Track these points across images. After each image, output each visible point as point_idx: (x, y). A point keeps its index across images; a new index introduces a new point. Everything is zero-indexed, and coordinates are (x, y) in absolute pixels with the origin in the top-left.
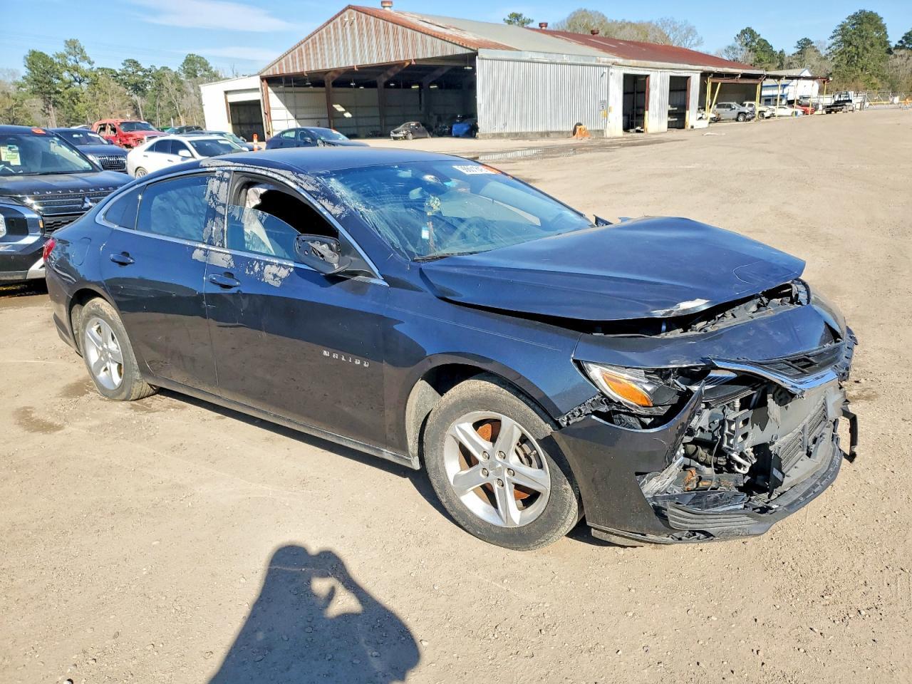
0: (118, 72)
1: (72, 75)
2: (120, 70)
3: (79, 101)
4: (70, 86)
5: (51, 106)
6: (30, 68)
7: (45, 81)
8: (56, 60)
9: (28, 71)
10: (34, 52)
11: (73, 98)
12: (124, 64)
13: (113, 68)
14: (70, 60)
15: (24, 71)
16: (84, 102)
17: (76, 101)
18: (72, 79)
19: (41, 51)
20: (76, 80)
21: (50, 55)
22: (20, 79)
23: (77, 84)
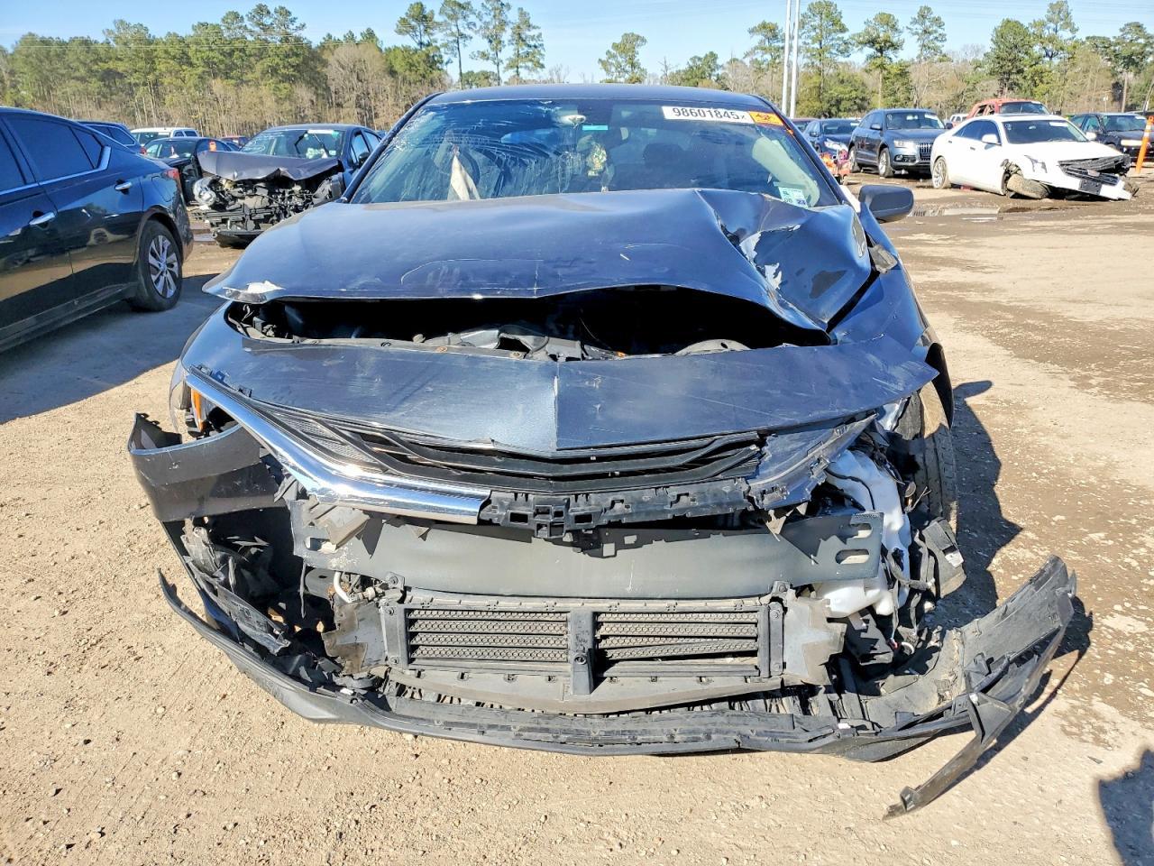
0: (1112, 40)
1: (1044, 48)
2: (1115, 37)
3: (1041, 81)
4: (1037, 63)
5: (1006, 90)
6: (996, 43)
7: (1010, 58)
8: (1031, 30)
9: (994, 46)
10: (1009, 21)
11: (1036, 78)
12: (1121, 30)
13: (1107, 36)
14: (1048, 29)
15: (988, 46)
16: (1048, 83)
17: (1037, 82)
18: (1044, 53)
19: (1016, 20)
20: (1047, 55)
21: (1026, 25)
22: (981, 58)
23: (1047, 59)
